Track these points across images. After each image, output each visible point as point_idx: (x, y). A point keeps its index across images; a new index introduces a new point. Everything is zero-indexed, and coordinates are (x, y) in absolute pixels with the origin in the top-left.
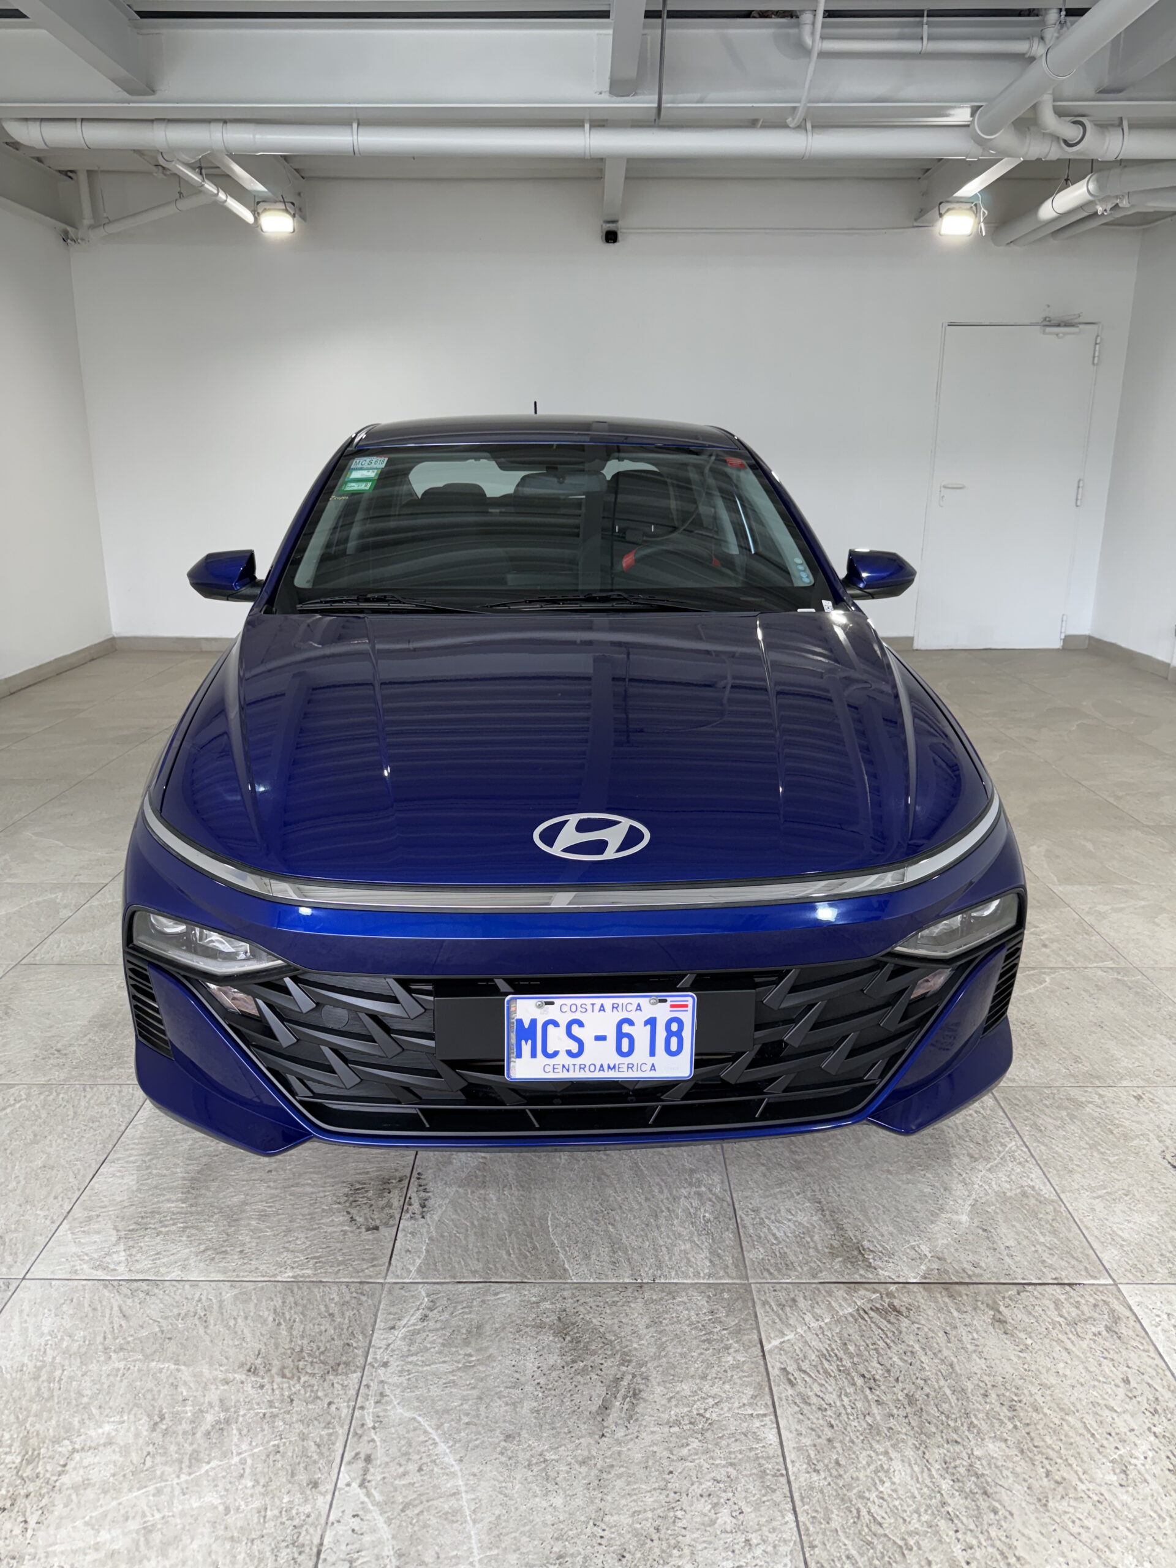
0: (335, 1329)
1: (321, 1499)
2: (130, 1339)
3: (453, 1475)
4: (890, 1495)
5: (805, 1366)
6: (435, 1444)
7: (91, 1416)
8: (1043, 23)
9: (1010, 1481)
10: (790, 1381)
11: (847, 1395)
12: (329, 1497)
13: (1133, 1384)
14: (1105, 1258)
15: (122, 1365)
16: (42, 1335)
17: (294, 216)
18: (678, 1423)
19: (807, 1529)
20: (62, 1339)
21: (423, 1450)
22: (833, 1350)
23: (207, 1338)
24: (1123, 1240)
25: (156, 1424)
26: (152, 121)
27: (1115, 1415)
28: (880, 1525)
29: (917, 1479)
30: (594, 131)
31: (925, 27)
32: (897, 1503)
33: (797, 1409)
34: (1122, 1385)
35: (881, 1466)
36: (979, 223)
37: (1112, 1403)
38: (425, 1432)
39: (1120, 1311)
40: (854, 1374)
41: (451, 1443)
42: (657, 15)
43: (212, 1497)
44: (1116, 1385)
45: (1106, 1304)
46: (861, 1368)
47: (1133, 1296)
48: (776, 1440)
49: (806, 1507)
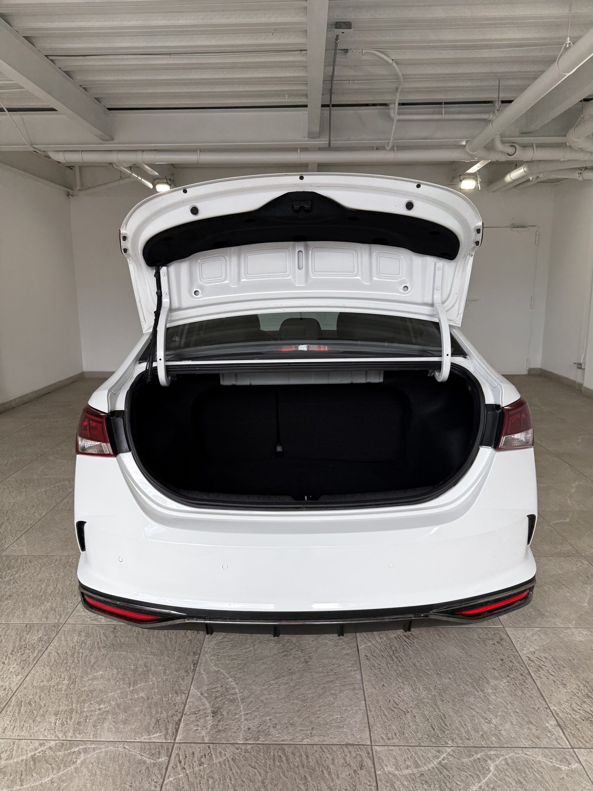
0: (189, 641)
1: (184, 695)
2: (108, 644)
3: (235, 688)
4: (402, 696)
5: (375, 655)
6: (228, 678)
7: (94, 668)
8: (494, 107)
9: (450, 691)
10: (368, 659)
11: (390, 664)
12: (187, 695)
13: (504, 661)
15: (105, 653)
16: (73, 643)
17: (171, 184)
18: (322, 672)
19: (369, 707)
20: (82, 644)
21: (223, 680)
22: (386, 649)
23: (139, 644)
25: (120, 671)
26: (112, 151)
27: (495, 671)
30: (302, 153)
31: (443, 109)
32: (405, 698)
33: (370, 668)
34: (500, 661)
35: (400, 686)
36: (478, 184)
37: (495, 667)
38: (224, 675)
39: (504, 636)
40: (393, 657)
41: (234, 678)
42: (327, 106)
43: (142, 694)
44: (498, 661)
45: (499, 634)
46: (397, 655)
47: (509, 631)
48: (360, 678)
49: (370, 699)
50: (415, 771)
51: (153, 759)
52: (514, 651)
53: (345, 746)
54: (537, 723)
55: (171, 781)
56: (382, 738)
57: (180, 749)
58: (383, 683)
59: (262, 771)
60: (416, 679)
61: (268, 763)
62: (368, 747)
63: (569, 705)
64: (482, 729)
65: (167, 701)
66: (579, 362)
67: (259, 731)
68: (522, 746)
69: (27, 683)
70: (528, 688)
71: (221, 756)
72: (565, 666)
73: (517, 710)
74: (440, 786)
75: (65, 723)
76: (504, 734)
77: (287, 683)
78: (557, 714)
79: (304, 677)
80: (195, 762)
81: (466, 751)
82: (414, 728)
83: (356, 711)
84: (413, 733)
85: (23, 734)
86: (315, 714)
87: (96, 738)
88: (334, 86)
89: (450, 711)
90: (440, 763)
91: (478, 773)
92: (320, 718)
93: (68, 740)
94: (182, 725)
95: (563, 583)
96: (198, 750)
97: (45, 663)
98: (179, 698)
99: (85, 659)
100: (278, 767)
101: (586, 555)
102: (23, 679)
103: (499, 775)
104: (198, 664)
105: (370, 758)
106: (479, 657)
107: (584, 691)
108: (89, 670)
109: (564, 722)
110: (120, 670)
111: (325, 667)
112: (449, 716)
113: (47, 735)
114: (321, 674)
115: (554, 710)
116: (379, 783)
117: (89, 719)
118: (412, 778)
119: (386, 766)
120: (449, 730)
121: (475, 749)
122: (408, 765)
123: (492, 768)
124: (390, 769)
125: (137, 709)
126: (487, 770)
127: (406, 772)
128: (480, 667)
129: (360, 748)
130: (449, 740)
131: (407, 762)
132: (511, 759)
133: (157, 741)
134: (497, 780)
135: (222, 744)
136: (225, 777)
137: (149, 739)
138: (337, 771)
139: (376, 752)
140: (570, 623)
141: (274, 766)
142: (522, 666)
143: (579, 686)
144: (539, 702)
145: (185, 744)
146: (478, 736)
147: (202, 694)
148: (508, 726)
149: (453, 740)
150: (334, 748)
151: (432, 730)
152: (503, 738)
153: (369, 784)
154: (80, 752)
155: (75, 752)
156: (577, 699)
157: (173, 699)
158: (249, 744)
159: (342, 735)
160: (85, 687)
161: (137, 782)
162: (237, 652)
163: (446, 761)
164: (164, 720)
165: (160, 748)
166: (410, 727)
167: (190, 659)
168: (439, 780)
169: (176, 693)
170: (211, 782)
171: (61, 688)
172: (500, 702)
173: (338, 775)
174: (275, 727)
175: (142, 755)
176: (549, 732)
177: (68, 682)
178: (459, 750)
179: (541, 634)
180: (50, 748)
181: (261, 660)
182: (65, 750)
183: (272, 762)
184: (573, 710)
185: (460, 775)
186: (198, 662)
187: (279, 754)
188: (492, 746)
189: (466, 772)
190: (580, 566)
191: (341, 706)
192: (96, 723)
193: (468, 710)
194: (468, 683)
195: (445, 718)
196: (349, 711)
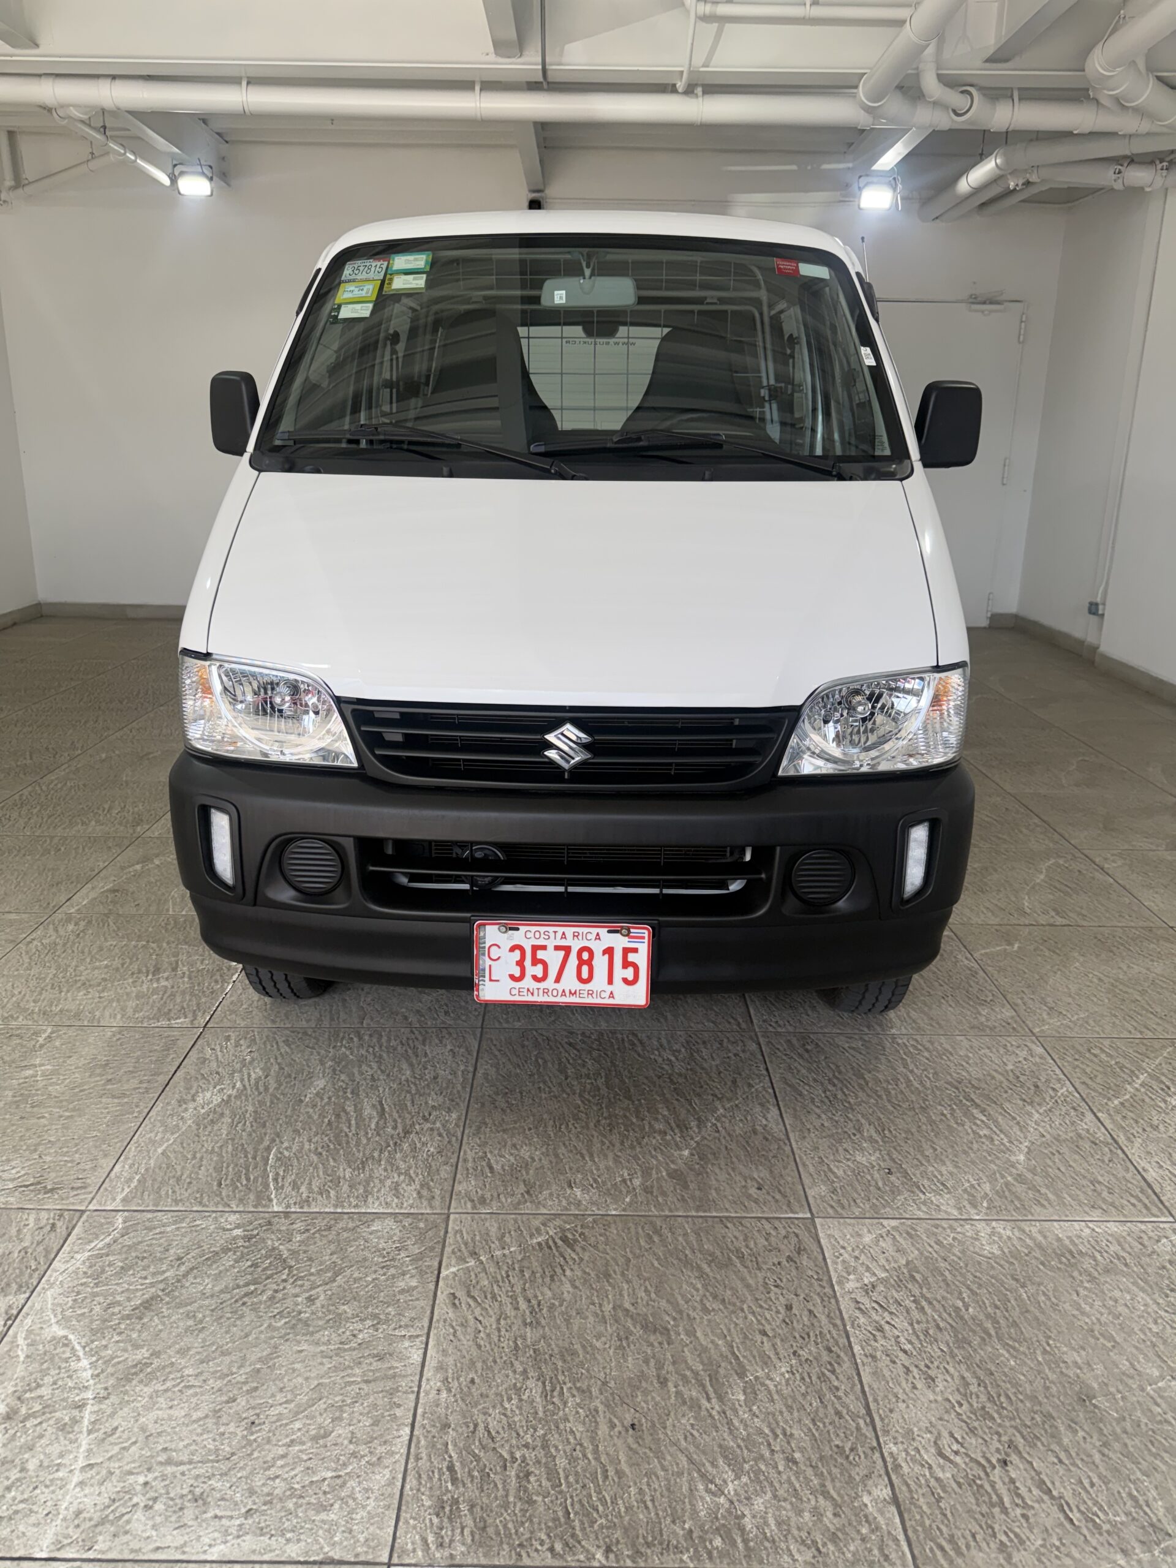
3: (86, 1388)
4: (512, 1412)
5: (475, 1293)
9: (639, 1399)
10: (454, 1304)
11: (506, 1318)
13: (795, 1311)
14: (811, 1193)
17: (211, 179)
18: (328, 1343)
19: (419, 1442)
21: (64, 1365)
22: (508, 1276)
24: (837, 1177)
26: (38, 75)
27: (765, 1339)
28: (493, 1439)
29: (546, 1396)
30: (483, 94)
32: (516, 1419)
33: (452, 1331)
34: (782, 1310)
35: (515, 1384)
36: (896, 196)
37: (768, 1328)
38: (73, 1348)
39: (809, 1241)
40: (521, 1300)
44: (778, 1312)
45: (797, 1236)
46: (530, 1294)
47: (825, 1229)
48: (420, 1360)
49: (425, 1422)
52: (824, 1284)
54: (839, 1494)
56: (425, 1540)
58: (471, 1375)
60: (560, 1364)
63: (933, 1440)
64: (695, 1512)
66: (1094, 601)
67: (103, 1521)
70: (837, 1389)
72: (942, 1325)
73: (797, 1455)
76: (749, 1527)
77: (228, 1375)
78: (898, 1467)
79: (276, 1358)
82: (517, 1510)
83: (379, 1458)
84: (510, 1525)
86: (269, 1468)
89: (625, 1456)
92: (277, 1481)
95: (977, 1101)
101: (1042, 1031)
104: (19, 1318)
106: (734, 1300)
107: (978, 1397)
109: (910, 1491)
111: (340, 1326)
114: (323, 1348)
115: (891, 1453)
120: (606, 1516)
128: (729, 1330)
130: (600, 1546)
140: (975, 1207)
142: (835, 1325)
143: (967, 1384)
144: (858, 1429)
146: (677, 1536)
148: (763, 1501)
149: (608, 1548)
151: (562, 1515)
152: (745, 1539)
156: (956, 1420)
159: (321, 1532)
162: (130, 1284)
166: (506, 1506)
172: (760, 1432)
174: (151, 1507)
176: (867, 1521)
179: (901, 1234)
181: (185, 1305)
184: (941, 1454)
186: (20, 1311)
190: (1025, 1059)
191: (346, 1442)
193: (671, 1454)
194: (688, 1373)
195: (606, 1477)
196: (363, 1456)
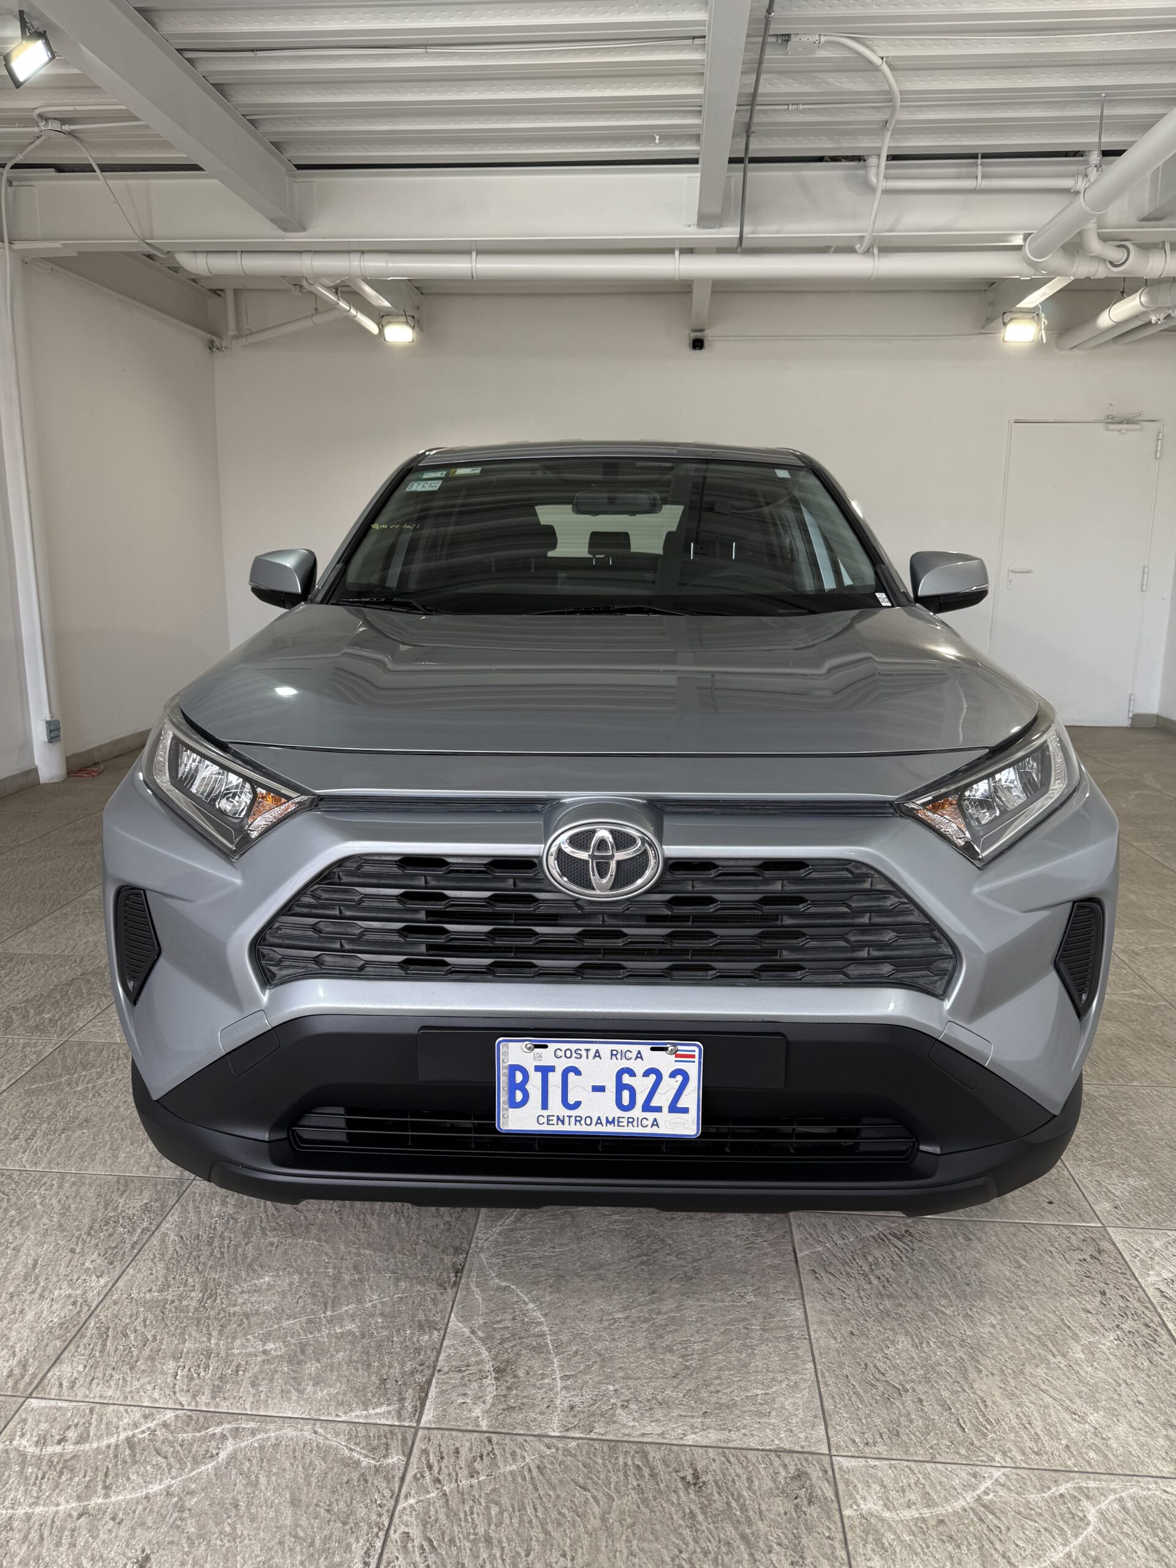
0: (445, 1224)
1: (436, 1333)
2: (282, 1223)
3: (541, 1323)
4: (893, 1356)
5: (830, 1270)
6: (526, 1303)
7: (254, 1271)
8: (1087, 162)
9: (996, 1352)
10: (816, 1278)
11: (864, 1290)
12: (442, 1332)
13: (1107, 1296)
14: (1095, 1207)
15: (276, 1240)
16: (212, 1217)
17: (413, 328)
18: (723, 1301)
19: (823, 1375)
20: (228, 1221)
21: (515, 1306)
22: (855, 1259)
23: (342, 1225)
24: (1117, 1196)
25: (305, 1279)
26: (301, 252)
27: (1089, 1315)
29: (917, 1347)
30: (682, 256)
31: (980, 167)
32: (898, 1362)
33: (821, 1297)
34: (1099, 1295)
35: (888, 1337)
36: (1041, 330)
37: (1089, 1307)
38: (518, 1295)
39: (1104, 1244)
40: (871, 1277)
41: (538, 1303)
42: (740, 160)
43: (350, 1326)
44: (1094, 1296)
45: (1094, 1240)
46: (877, 1272)
47: (1117, 1236)
48: (803, 1316)
49: (823, 1360)
50: (926, 1513)
51: (374, 1459)
52: (1128, 1276)
53: (773, 1454)
55: (411, 1506)
56: (853, 1441)
57: (429, 1440)
58: (850, 1329)
59: (600, 1495)
60: (920, 1325)
61: (614, 1479)
62: (822, 1457)
64: (1067, 1434)
65: (402, 1343)
67: (592, 1414)
68: (1154, 1474)
69: (119, 1292)
70: (1162, 1354)
71: (514, 1460)
73: (1141, 1399)
74: (981, 1547)
75: (195, 1375)
76: (1115, 1446)
77: (650, 1320)
79: (686, 1309)
80: (461, 1468)
81: (1034, 1478)
82: (920, 1424)
83: (796, 1383)
84: (917, 1434)
85: (110, 1393)
86: (707, 1386)
87: (258, 1410)
88: (755, 120)
89: (997, 1392)
90: (979, 1498)
91: (1061, 1524)
92: (720, 1394)
93: (200, 1411)
94: (433, 1392)
96: (467, 1444)
97: (154, 1255)
98: (427, 1337)
99: (236, 1250)
100: (634, 1489)
102: (111, 1284)
103: (1108, 1531)
104: (465, 1272)
105: (827, 1480)
106: (1053, 1285)
108: (243, 1274)
110: (305, 1276)
111: (728, 1289)
112: (994, 1403)
113: (158, 1397)
114: (720, 1304)
116: (849, 1536)
117: (244, 1371)
118: (920, 1527)
119: (864, 1498)
120: (995, 1432)
121: (1052, 1474)
122: (909, 1500)
123: (1092, 1516)
124: (871, 1504)
125: (341, 1355)
126: (1082, 1520)
127: (907, 1514)
128: (1056, 1307)
129: (806, 1460)
130: (996, 1453)
131: (907, 1493)
132: (1132, 1499)
133: (383, 1421)
134: (1105, 1544)
135: (516, 1434)
136: (523, 1503)
137: (366, 1417)
138: (759, 1505)
139: (840, 1468)
141: (627, 1487)
142: (1146, 1308)
145: (440, 1432)
146: (1058, 1449)
147: (473, 1332)
148: (1121, 1429)
149: (1004, 1453)
150: (751, 1455)
151: (958, 1429)
152: (1114, 1455)
153: (827, 1534)
154: (225, 1435)
155: (214, 1434)
157: (415, 1340)
158: (573, 1438)
159: (768, 1431)
160: (235, 1305)
161: (342, 1504)
162: (545, 1251)
163: (991, 1496)
164: (396, 1381)
165: (389, 1436)
166: (911, 1421)
167: (448, 1260)
168: (978, 1534)
169: (421, 1327)
170: (494, 1510)
171: (187, 1306)
172: (1105, 1381)
173: (760, 1512)
174: (627, 1407)
175: (351, 1450)
177: (200, 1295)
178: (1017, 1474)
180: (165, 1425)
181: (595, 1269)
182: (195, 1430)
183: (622, 1478)
185: (1023, 1527)
186: (463, 1267)
187: (637, 1463)
188: (1090, 1470)
189: (1036, 1522)
191: (764, 1371)
192: (258, 1379)
193: (1035, 1393)
194: (1031, 1337)
195: (986, 1406)
196: (781, 1381)
